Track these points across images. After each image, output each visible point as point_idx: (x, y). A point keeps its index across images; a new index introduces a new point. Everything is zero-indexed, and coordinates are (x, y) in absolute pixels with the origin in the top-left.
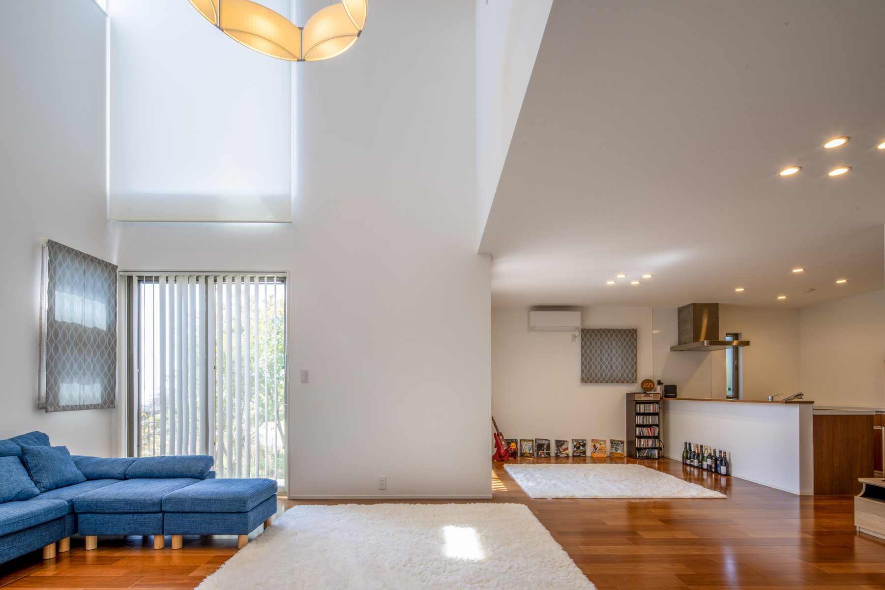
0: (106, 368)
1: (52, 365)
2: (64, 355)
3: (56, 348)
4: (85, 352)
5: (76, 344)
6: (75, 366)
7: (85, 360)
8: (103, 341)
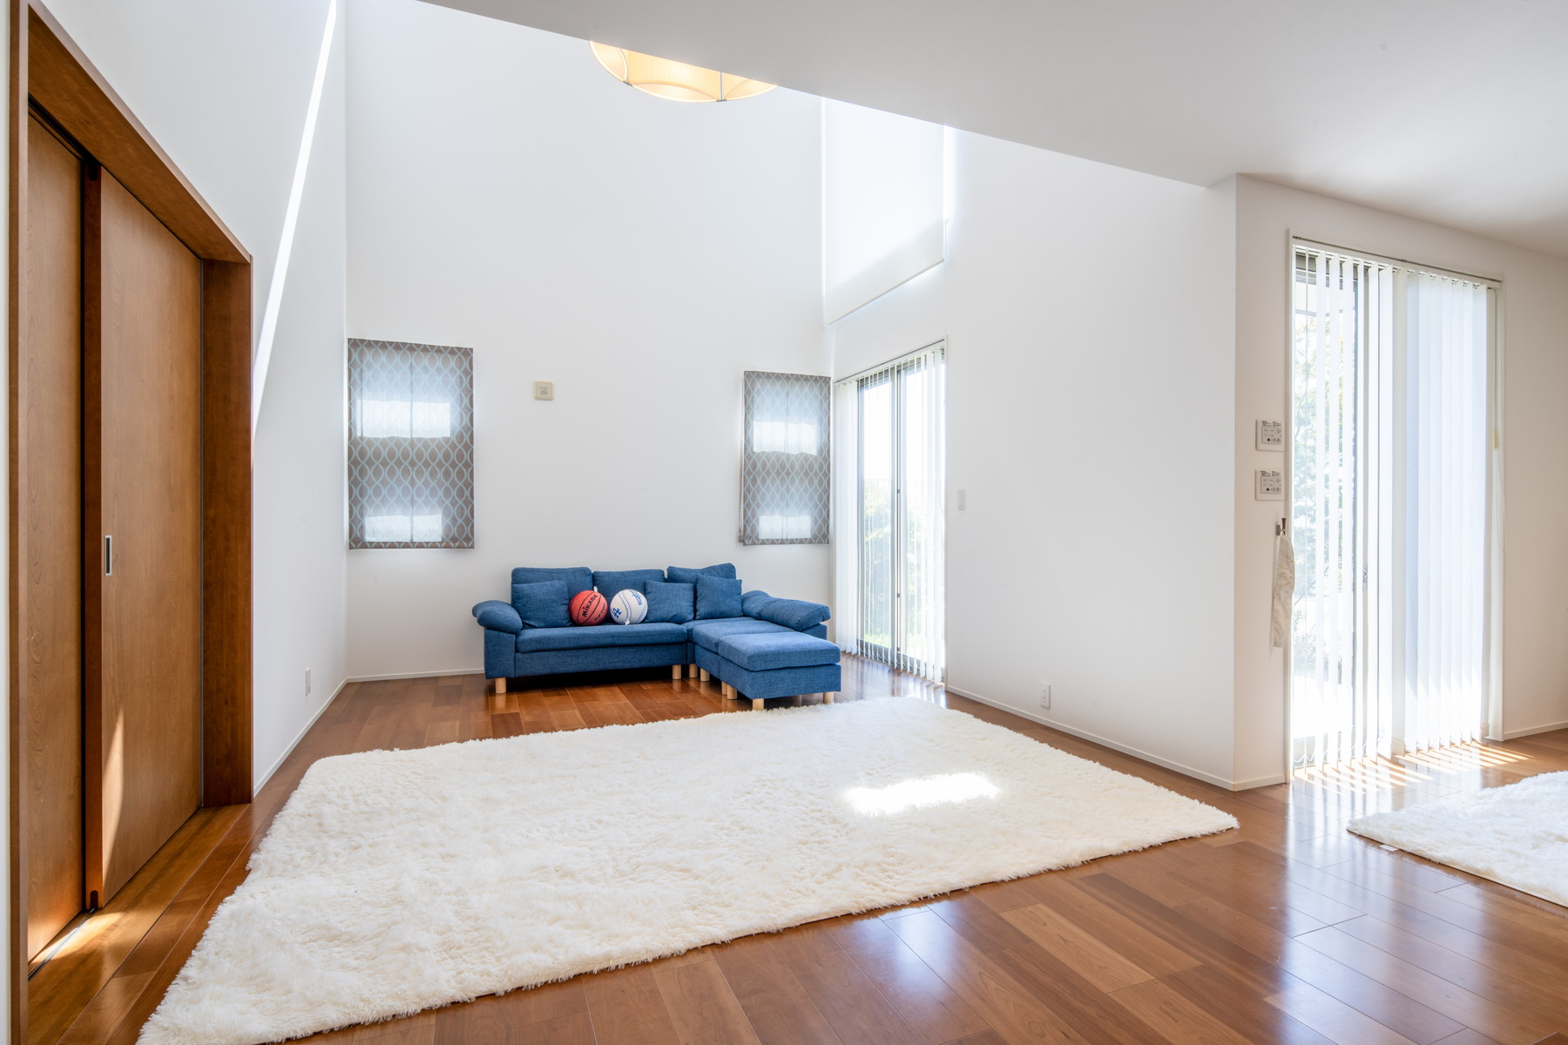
0: (816, 497)
1: (749, 497)
2: (763, 486)
3: (754, 481)
4: (788, 482)
5: (778, 474)
6: (777, 497)
7: (788, 490)
8: (811, 468)
